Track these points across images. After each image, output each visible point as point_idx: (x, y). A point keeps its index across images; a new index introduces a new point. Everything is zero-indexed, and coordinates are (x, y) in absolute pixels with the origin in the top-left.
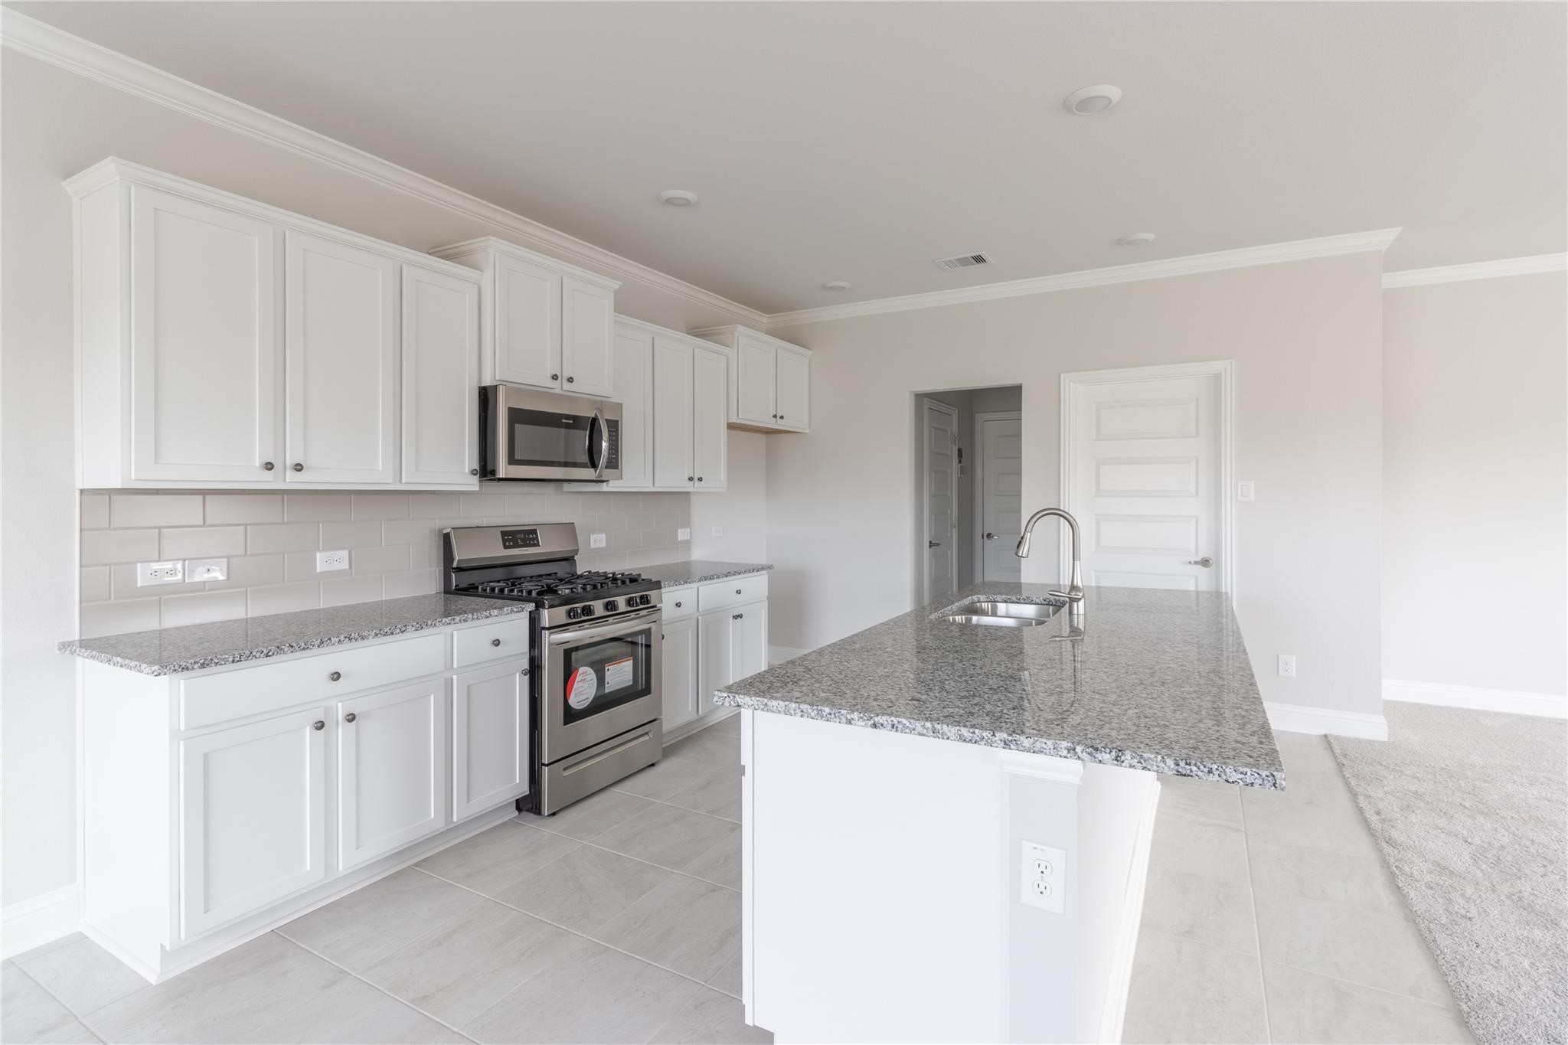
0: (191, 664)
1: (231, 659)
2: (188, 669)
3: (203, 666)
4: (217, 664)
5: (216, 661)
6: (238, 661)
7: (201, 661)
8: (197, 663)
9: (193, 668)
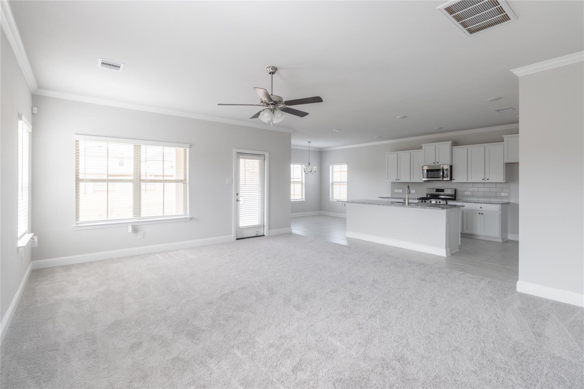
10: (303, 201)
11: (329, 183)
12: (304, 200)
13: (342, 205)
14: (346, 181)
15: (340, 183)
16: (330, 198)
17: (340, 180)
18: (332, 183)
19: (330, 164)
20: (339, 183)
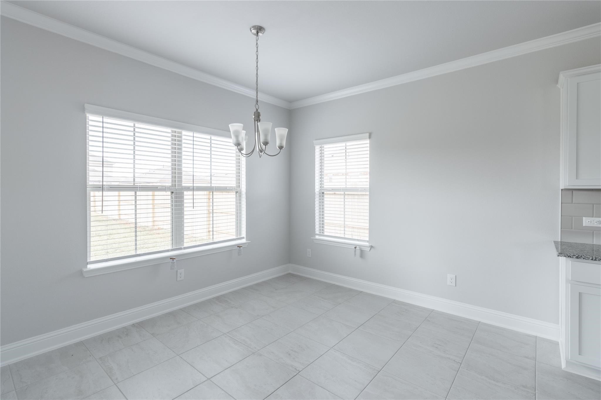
0: (572, 255)
1: (591, 258)
2: (570, 257)
3: (577, 258)
4: (584, 258)
5: (584, 257)
6: (594, 260)
7: (577, 256)
8: (575, 256)
9: (573, 258)
10: (239, 246)
11: (315, 193)
12: (244, 241)
13: (355, 254)
14: (367, 185)
15: (346, 192)
16: (315, 232)
17: (344, 184)
18: (320, 193)
19: (315, 142)
20: (343, 193)
